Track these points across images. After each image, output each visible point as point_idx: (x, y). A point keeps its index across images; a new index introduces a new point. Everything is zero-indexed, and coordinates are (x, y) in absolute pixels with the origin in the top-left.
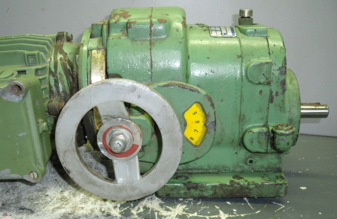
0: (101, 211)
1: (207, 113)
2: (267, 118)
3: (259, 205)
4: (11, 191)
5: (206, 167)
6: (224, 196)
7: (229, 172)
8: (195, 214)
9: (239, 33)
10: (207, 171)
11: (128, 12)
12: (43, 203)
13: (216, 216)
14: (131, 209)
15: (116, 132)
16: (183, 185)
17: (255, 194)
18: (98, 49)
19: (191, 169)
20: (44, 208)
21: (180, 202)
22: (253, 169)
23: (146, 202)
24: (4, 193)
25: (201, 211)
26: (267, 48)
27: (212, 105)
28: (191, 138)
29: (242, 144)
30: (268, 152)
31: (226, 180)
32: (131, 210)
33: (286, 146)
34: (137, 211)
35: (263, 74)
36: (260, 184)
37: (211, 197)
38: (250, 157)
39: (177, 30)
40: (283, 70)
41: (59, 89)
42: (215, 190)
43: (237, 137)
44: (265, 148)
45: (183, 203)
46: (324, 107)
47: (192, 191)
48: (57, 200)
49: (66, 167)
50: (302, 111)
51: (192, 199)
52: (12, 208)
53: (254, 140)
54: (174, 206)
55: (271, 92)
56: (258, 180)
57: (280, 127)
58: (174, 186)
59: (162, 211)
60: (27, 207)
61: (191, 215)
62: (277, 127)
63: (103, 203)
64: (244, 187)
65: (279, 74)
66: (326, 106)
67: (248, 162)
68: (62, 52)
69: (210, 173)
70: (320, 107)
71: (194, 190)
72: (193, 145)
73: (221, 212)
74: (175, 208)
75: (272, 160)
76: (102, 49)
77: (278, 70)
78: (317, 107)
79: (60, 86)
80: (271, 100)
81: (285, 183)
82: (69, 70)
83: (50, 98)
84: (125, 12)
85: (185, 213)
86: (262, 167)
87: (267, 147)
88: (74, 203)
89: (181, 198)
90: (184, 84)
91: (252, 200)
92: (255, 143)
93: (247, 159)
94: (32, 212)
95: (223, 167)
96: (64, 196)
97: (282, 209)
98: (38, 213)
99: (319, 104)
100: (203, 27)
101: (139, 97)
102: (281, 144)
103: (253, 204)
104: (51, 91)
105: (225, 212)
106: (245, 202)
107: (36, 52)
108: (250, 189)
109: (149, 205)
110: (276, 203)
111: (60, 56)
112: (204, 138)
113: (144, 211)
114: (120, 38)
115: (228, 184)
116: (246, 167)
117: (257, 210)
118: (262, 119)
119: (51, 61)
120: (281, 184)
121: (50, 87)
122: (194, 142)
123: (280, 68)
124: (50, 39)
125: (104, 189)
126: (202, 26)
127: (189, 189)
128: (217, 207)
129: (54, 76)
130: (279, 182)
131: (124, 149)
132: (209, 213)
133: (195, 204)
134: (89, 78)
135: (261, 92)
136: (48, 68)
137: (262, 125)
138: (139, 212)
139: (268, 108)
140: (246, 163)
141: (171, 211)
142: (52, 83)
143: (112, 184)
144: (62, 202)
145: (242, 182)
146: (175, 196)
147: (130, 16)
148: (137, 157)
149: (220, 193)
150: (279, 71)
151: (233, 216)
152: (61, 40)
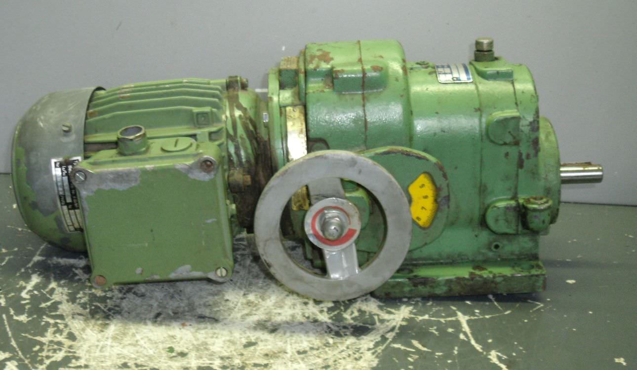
0: (304, 316)
1: (438, 185)
2: (516, 188)
3: (509, 304)
4: (176, 296)
5: (436, 257)
6: (462, 293)
7: (467, 262)
8: (426, 317)
9: (476, 76)
10: (438, 262)
11: (328, 53)
12: (226, 309)
13: (453, 319)
14: (342, 313)
15: (330, 215)
16: (407, 280)
17: (503, 290)
18: (293, 105)
19: (416, 260)
20: (229, 315)
21: (404, 303)
22: (499, 256)
23: (360, 304)
24: (168, 298)
25: (433, 313)
26: (513, 96)
27: (445, 176)
28: (418, 218)
29: (483, 223)
30: (519, 233)
31: (464, 272)
32: (342, 315)
33: (541, 225)
34: (351, 315)
35: (510, 132)
36: (509, 275)
37: (446, 295)
38: (495, 241)
39: (397, 80)
40: (535, 126)
41: (242, 159)
42: (450, 287)
43: (477, 214)
44: (515, 228)
45: (408, 304)
46: (596, 168)
47: (420, 288)
48: (242, 305)
49: (267, 260)
50: (563, 175)
51: (419, 299)
52: (187, 317)
53: (500, 218)
54: (397, 307)
55: (520, 154)
56: (507, 271)
57: (532, 200)
58: (395, 282)
59: (382, 315)
60: (207, 314)
61: (421, 318)
62: (528, 201)
63: (304, 307)
64: (488, 280)
65: (530, 131)
66: (599, 165)
67: (493, 248)
68: (240, 107)
69: (442, 264)
70: (590, 168)
71: (423, 286)
72: (420, 227)
73: (459, 314)
74: (399, 310)
75: (524, 243)
76: (299, 105)
77: (528, 126)
78: (586, 169)
79: (243, 153)
80: (521, 165)
81: (543, 273)
82: (252, 131)
83: (230, 170)
84: (324, 52)
85: (413, 316)
86: (512, 253)
87: (517, 226)
88: (266, 308)
89: (405, 297)
90: (408, 149)
91: (500, 298)
92: (502, 222)
93: (490, 244)
94: (216, 321)
95: (459, 255)
96: (249, 300)
97: (539, 309)
98: (225, 321)
99: (589, 164)
100: (427, 68)
101: (360, 172)
102: (535, 222)
103: (501, 303)
104: (230, 161)
105: (464, 313)
106: (490, 300)
107: (207, 109)
108: (496, 283)
109: (364, 307)
110: (532, 302)
111: (238, 113)
112: (434, 218)
113: (360, 315)
114: (323, 91)
115: (467, 276)
116: (490, 254)
117: (506, 310)
118: (510, 189)
119: (228, 121)
120: (537, 276)
121: (230, 155)
122: (421, 223)
123: (531, 123)
124: (219, 87)
125: (313, 287)
126: (426, 66)
127: (415, 285)
128: (454, 308)
129: (233, 140)
130: (534, 272)
131: (341, 235)
132: (443, 315)
133: (424, 304)
134: (284, 145)
135: (507, 155)
136: (224, 130)
137: (509, 197)
138: (353, 316)
139: (517, 175)
140: (490, 249)
141: (395, 314)
142: (232, 150)
143: (323, 280)
144: (250, 308)
145: (485, 274)
146: (398, 295)
147: (332, 59)
148: (354, 245)
149: (457, 289)
150: (530, 127)
151: (476, 318)
152: (235, 88)
